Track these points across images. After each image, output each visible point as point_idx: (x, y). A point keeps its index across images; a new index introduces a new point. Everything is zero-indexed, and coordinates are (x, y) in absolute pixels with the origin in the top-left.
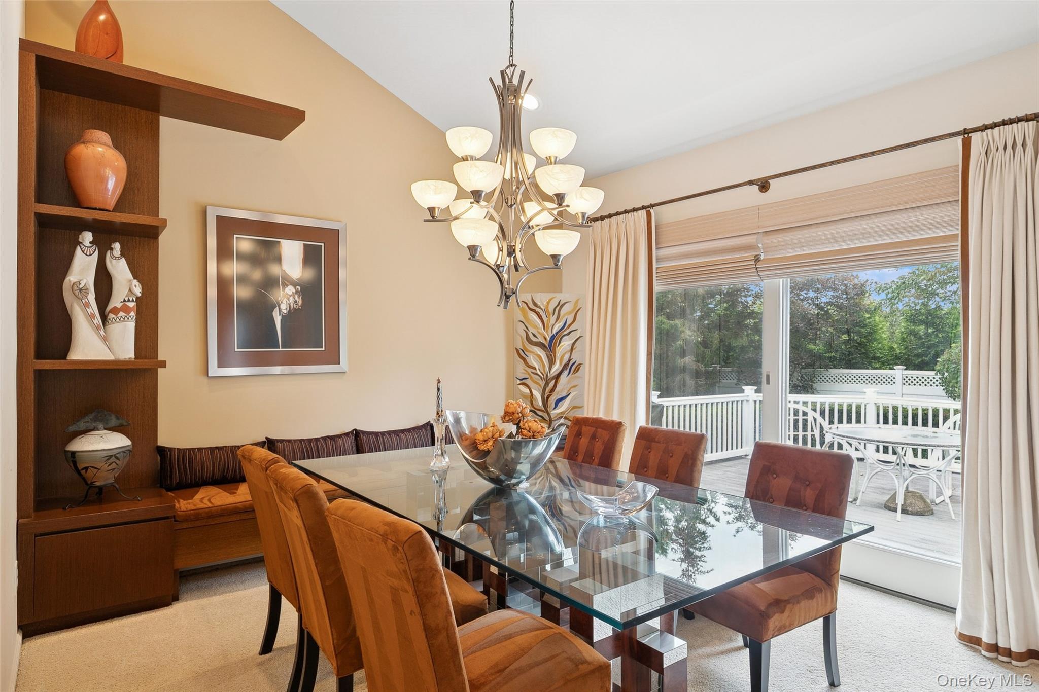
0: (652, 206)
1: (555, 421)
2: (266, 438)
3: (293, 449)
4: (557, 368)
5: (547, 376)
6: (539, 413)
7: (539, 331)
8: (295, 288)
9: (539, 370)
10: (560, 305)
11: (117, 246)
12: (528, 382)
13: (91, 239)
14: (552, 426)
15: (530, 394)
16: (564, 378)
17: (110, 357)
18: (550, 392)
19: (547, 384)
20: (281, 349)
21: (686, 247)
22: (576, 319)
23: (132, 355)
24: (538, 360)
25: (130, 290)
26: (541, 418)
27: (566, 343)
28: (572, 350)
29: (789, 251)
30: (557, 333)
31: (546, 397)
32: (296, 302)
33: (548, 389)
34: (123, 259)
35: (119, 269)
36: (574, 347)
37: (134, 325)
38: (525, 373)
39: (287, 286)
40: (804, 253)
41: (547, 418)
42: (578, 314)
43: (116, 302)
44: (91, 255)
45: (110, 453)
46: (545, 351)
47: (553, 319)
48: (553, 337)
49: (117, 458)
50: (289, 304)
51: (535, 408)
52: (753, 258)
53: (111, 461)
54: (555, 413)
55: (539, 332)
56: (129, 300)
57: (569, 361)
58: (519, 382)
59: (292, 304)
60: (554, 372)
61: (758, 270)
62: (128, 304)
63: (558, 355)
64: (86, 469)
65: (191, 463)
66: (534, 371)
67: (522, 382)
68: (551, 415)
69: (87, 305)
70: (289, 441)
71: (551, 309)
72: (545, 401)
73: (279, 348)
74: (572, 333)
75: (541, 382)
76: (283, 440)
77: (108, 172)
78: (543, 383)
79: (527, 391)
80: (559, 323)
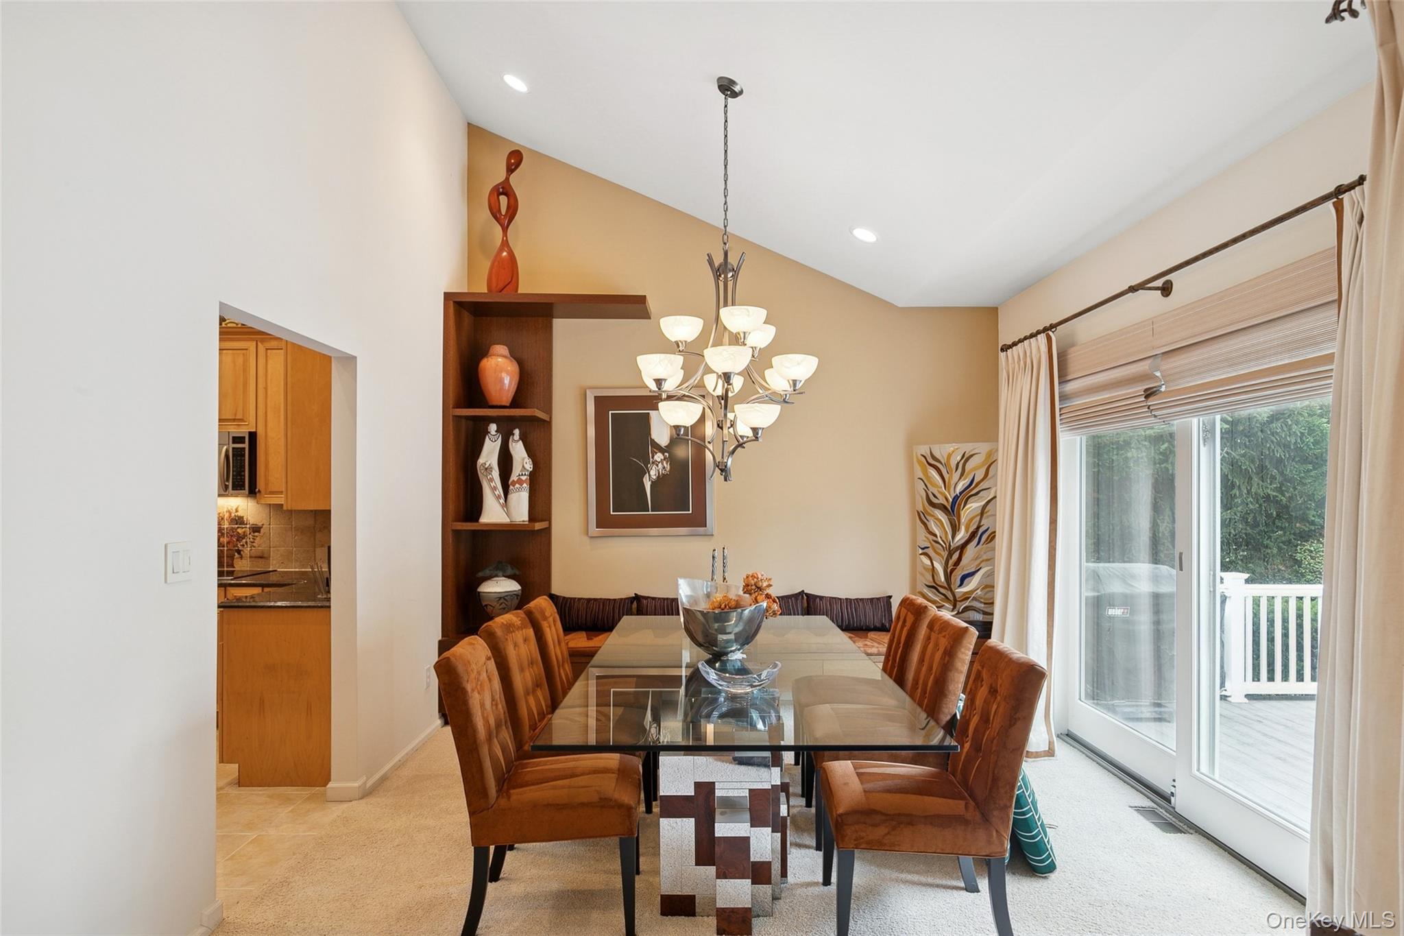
0: (1053, 327)
1: (960, 601)
2: (635, 594)
3: (655, 606)
4: (962, 535)
5: (950, 546)
6: (942, 590)
7: (940, 490)
8: (663, 455)
9: (941, 538)
10: (966, 458)
11: (517, 432)
12: (930, 551)
13: (496, 429)
14: (958, 606)
15: (931, 567)
16: (971, 550)
17: (505, 520)
18: (954, 566)
19: (950, 555)
20: (650, 513)
21: (1090, 378)
22: (987, 475)
23: (526, 518)
24: (939, 525)
25: (523, 466)
26: (943, 597)
27: (974, 506)
28: (982, 514)
29: (1188, 379)
30: (961, 493)
31: (949, 571)
32: (664, 468)
33: (951, 562)
34: (521, 442)
35: (518, 450)
36: (985, 511)
37: (528, 495)
38: (925, 541)
39: (656, 453)
40: (1202, 382)
41: (951, 598)
42: (990, 469)
43: (514, 477)
44: (495, 441)
45: (500, 595)
46: (947, 515)
47: (957, 475)
48: (956, 498)
49: (505, 599)
50: (658, 471)
51: (937, 584)
52: (1143, 393)
53: (502, 601)
54: (961, 592)
55: (939, 492)
56: (522, 475)
57: (978, 528)
58: (921, 551)
59: (660, 470)
60: (958, 541)
61: (1151, 408)
62: (522, 477)
63: (963, 520)
64: (486, 605)
65: (570, 609)
66: (935, 538)
67: (924, 551)
68: (956, 593)
69: (492, 480)
70: (654, 599)
71: (953, 464)
72: (948, 576)
73: (649, 511)
74: (982, 492)
75: (943, 553)
76: (649, 597)
77: (504, 375)
78: (945, 554)
79: (928, 562)
80: (964, 480)
